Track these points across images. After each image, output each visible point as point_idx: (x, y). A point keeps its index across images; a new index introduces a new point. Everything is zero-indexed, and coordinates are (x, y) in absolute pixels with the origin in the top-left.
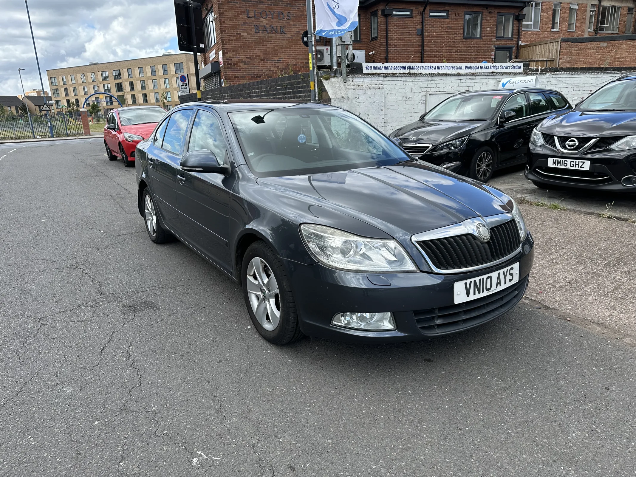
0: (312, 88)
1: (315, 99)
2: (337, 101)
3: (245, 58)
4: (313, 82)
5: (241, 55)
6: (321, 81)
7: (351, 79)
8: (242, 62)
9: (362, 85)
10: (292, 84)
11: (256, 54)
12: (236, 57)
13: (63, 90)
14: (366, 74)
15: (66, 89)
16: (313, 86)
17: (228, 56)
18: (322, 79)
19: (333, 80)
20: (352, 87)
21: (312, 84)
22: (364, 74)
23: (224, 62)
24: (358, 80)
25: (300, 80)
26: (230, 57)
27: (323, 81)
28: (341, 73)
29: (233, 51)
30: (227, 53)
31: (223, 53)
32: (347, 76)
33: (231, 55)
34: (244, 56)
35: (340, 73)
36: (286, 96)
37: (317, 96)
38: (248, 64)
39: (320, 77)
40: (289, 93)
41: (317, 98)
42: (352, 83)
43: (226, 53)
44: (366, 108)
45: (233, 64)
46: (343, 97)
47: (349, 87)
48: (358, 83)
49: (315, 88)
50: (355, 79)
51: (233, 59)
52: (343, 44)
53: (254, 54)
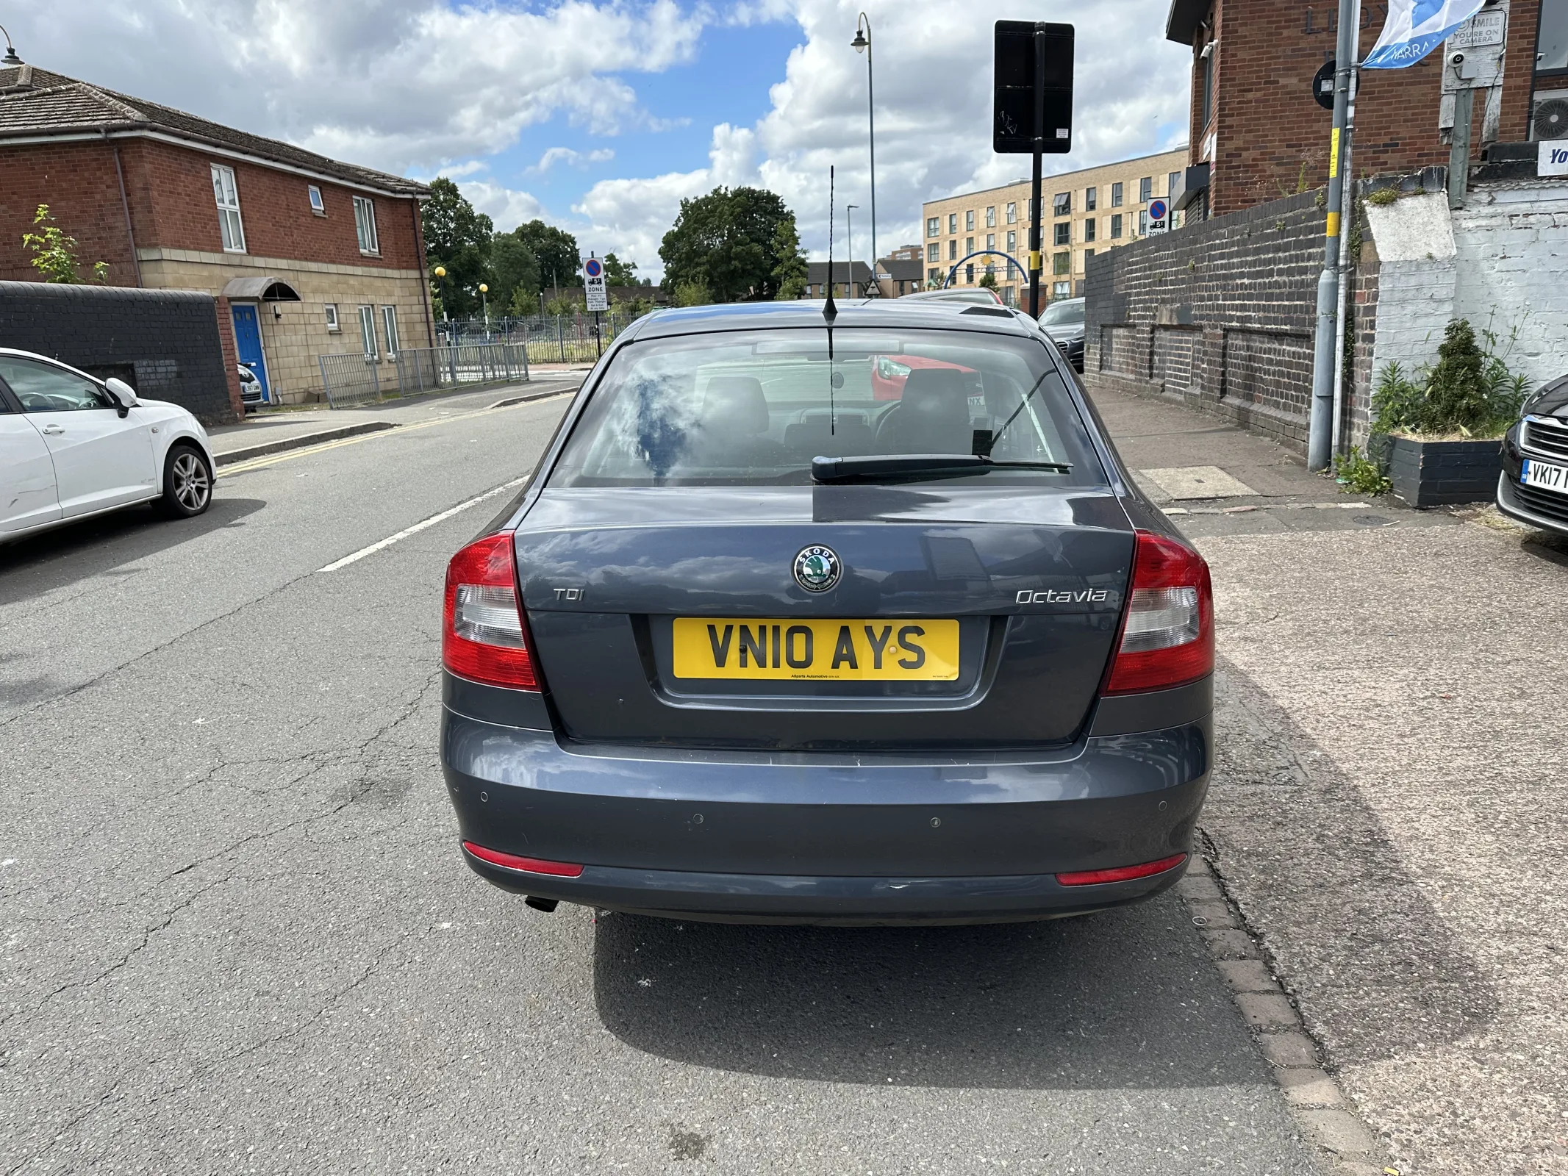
0: (1329, 233)
1: (1336, 264)
2: (1403, 270)
3: (1281, 147)
4: (1336, 214)
5: (1271, 141)
6: (1363, 211)
7: (1485, 197)
8: (1271, 159)
9: (1526, 215)
10: (1296, 220)
11: (1319, 132)
12: (1254, 148)
13: (947, 245)
14: (1551, 178)
15: (953, 243)
16: (1335, 226)
17: (1230, 146)
18: (1365, 202)
19: (1407, 203)
20: (1484, 223)
21: (1331, 219)
22: (1543, 178)
23: (1218, 162)
24: (1513, 199)
25: (1315, 208)
26: (1237, 149)
27: (1368, 209)
28: (1445, 181)
29: (1250, 131)
30: (1231, 138)
31: (1218, 139)
32: (1470, 188)
33: (1240, 144)
34: (1280, 141)
35: (1441, 180)
36: (1281, 254)
37: (1342, 254)
38: (1289, 163)
39: (1362, 198)
40: (1286, 248)
41: (1342, 262)
42: (1490, 210)
43: (1227, 139)
44: (1534, 289)
45: (1245, 166)
46: (1430, 257)
47: (1471, 224)
48: (1510, 209)
49: (1339, 229)
50: (1500, 197)
51: (1244, 154)
52: (1465, 86)
53: (1313, 132)
